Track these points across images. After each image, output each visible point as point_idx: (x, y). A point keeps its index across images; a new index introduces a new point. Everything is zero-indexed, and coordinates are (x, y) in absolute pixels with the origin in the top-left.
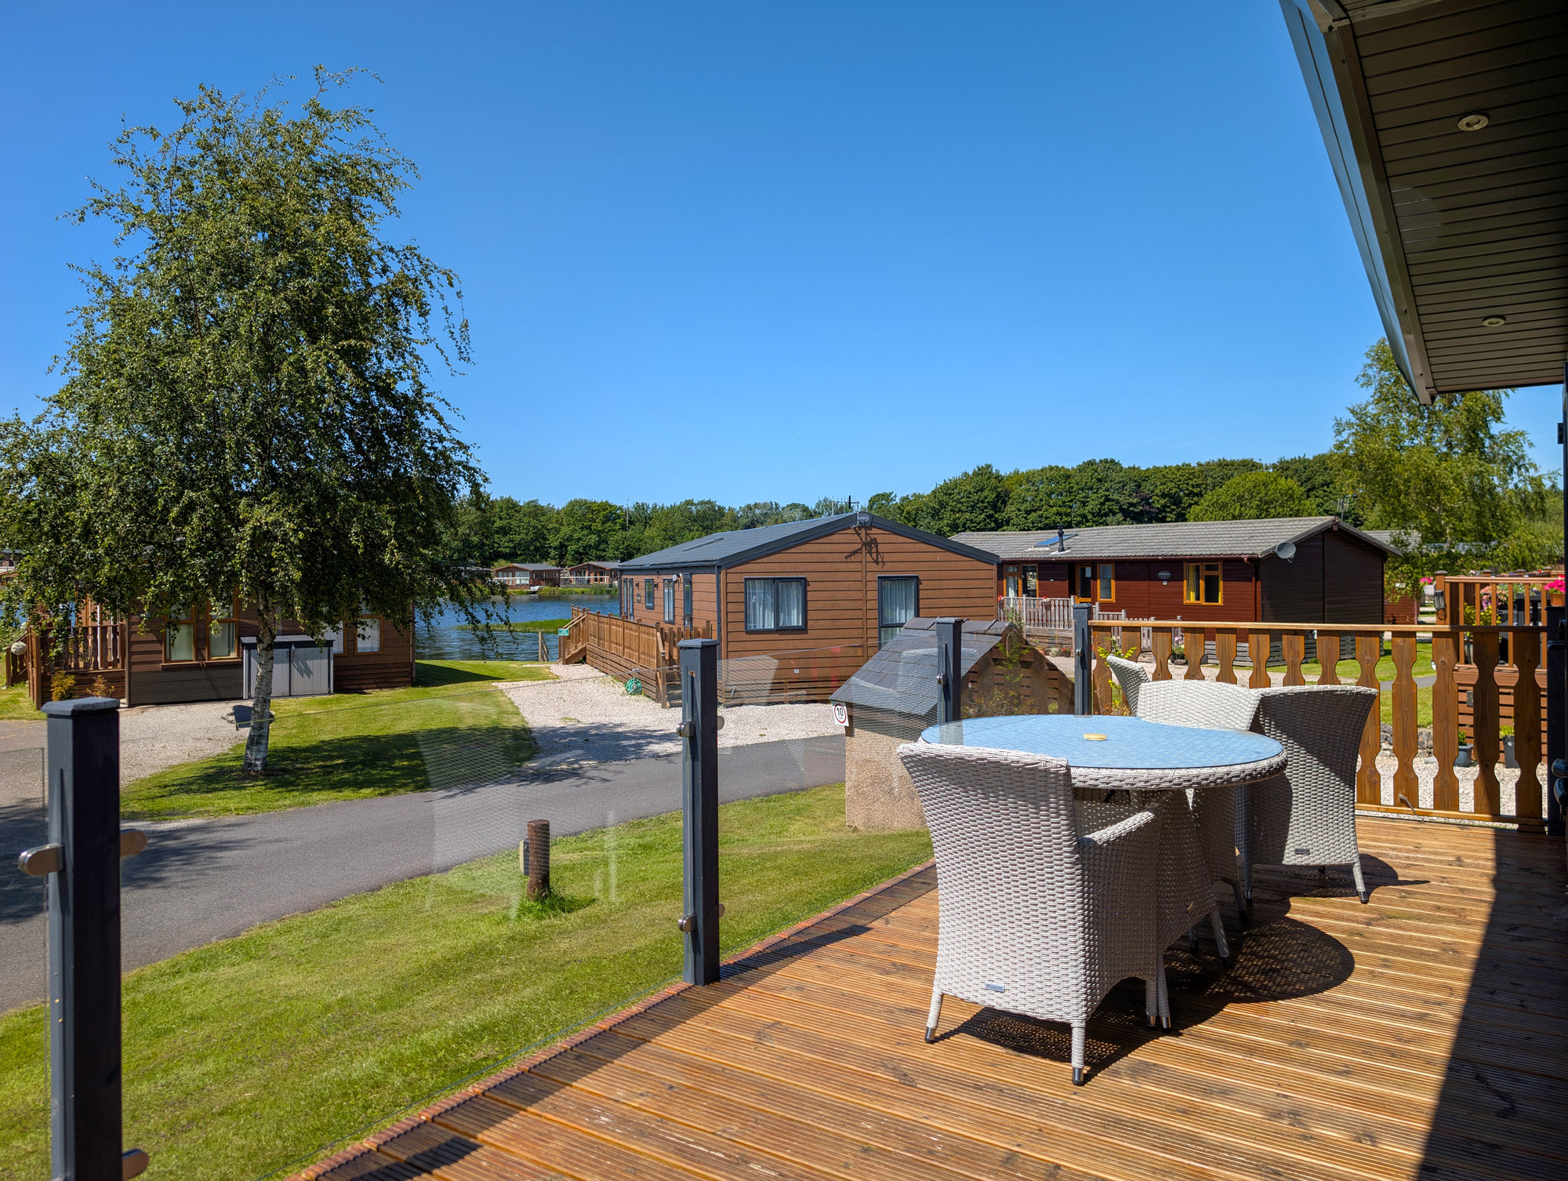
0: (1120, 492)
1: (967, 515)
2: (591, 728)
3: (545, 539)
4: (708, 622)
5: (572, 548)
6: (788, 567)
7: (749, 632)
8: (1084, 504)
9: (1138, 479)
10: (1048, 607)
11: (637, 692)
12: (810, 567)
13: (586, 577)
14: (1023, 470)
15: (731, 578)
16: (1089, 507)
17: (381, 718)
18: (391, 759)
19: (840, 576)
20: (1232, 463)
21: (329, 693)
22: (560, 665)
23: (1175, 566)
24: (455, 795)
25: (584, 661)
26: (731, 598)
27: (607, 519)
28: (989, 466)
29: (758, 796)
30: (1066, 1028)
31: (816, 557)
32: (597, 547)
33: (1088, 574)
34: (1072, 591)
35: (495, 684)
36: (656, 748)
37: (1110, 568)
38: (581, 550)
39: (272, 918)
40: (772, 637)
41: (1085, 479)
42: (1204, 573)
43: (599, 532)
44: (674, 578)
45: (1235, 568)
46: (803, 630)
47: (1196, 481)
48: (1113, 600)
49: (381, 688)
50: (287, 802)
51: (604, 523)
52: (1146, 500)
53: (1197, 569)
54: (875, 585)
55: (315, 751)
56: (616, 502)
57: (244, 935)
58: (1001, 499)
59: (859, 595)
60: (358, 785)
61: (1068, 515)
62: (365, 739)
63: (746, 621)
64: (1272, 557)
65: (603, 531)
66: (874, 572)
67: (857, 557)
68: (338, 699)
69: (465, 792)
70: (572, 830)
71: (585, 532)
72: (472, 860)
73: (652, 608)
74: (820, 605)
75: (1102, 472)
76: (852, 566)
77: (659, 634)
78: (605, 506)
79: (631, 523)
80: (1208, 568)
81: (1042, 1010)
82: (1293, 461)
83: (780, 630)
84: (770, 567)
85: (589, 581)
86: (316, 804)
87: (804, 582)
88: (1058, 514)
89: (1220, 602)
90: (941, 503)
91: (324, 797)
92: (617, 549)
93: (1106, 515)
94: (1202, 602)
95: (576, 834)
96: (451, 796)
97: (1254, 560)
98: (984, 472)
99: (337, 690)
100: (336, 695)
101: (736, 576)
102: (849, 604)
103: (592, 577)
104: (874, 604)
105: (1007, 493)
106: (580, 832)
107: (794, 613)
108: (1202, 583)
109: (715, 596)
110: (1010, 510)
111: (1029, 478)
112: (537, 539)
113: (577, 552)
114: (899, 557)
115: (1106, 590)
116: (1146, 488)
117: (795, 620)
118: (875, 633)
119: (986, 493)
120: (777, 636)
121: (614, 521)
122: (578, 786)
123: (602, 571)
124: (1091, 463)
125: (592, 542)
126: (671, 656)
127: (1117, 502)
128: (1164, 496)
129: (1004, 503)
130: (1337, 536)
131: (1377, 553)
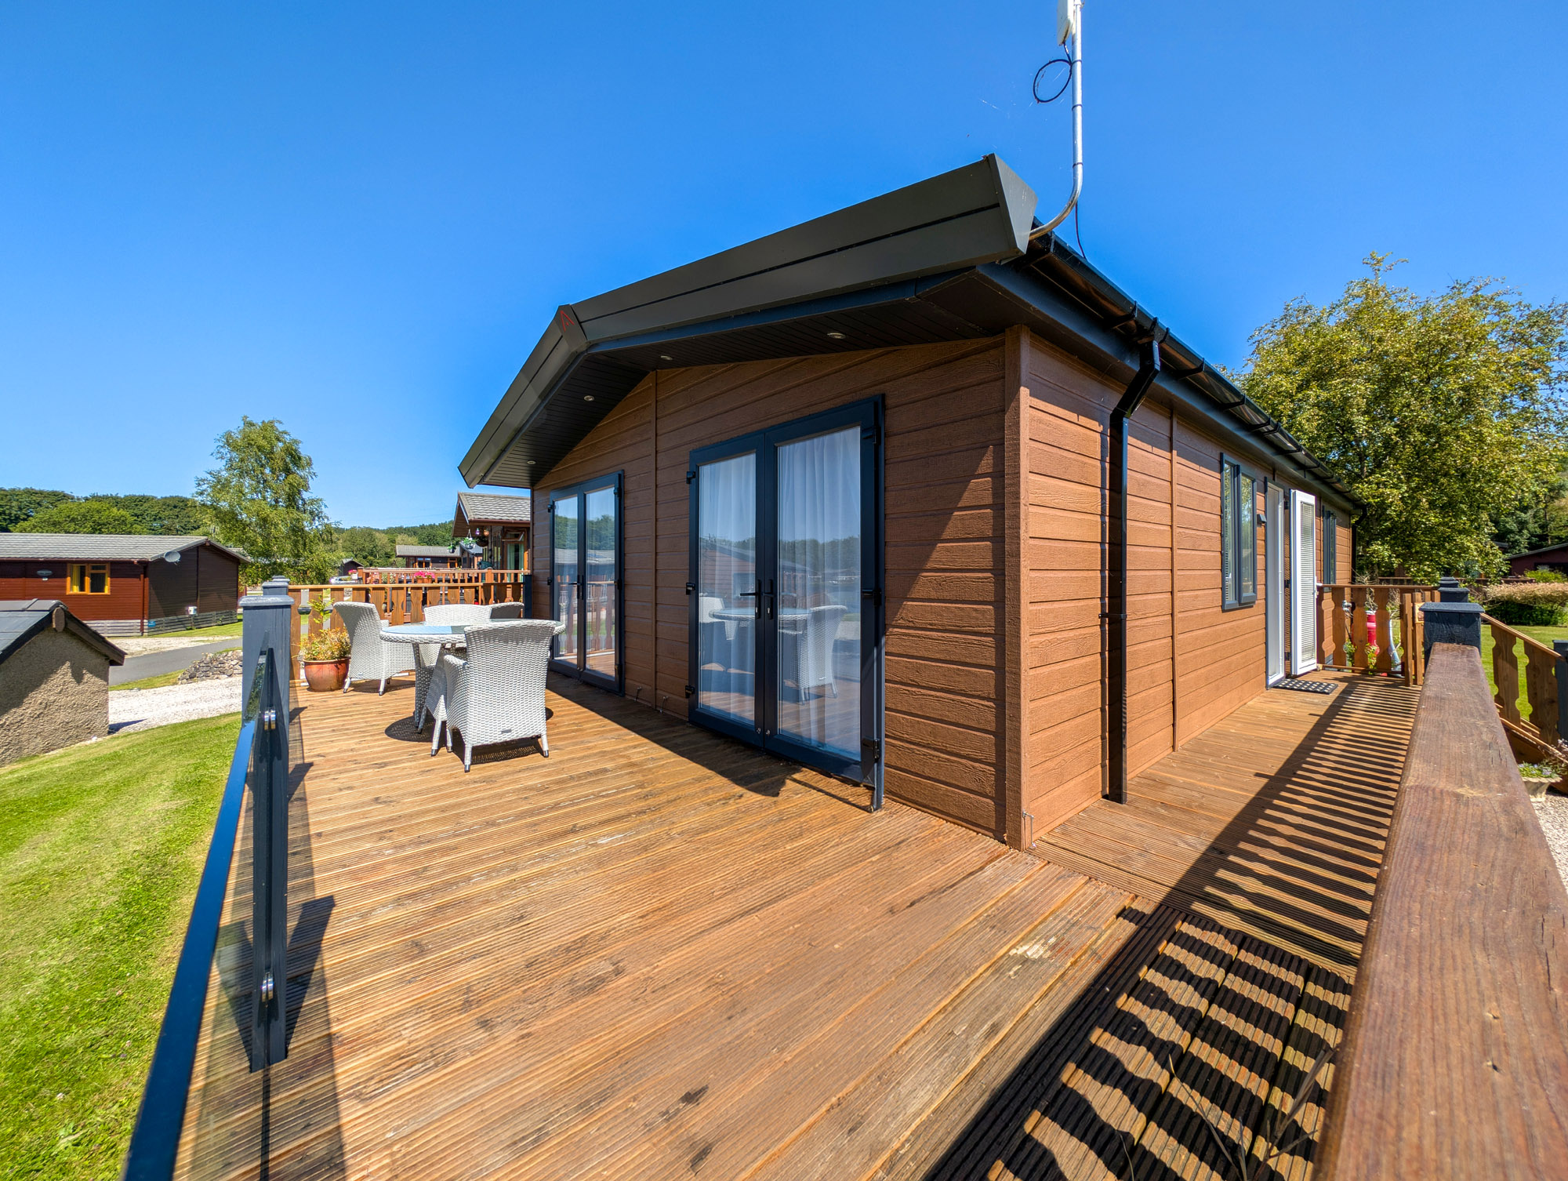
23: (58, 568)
42: (89, 571)
45: (122, 568)
53: (83, 569)
64: (160, 562)
80: (94, 568)
89: (107, 591)
94: (88, 591)
97: (141, 563)
108: (88, 580)
130: (208, 549)
131: (235, 561)
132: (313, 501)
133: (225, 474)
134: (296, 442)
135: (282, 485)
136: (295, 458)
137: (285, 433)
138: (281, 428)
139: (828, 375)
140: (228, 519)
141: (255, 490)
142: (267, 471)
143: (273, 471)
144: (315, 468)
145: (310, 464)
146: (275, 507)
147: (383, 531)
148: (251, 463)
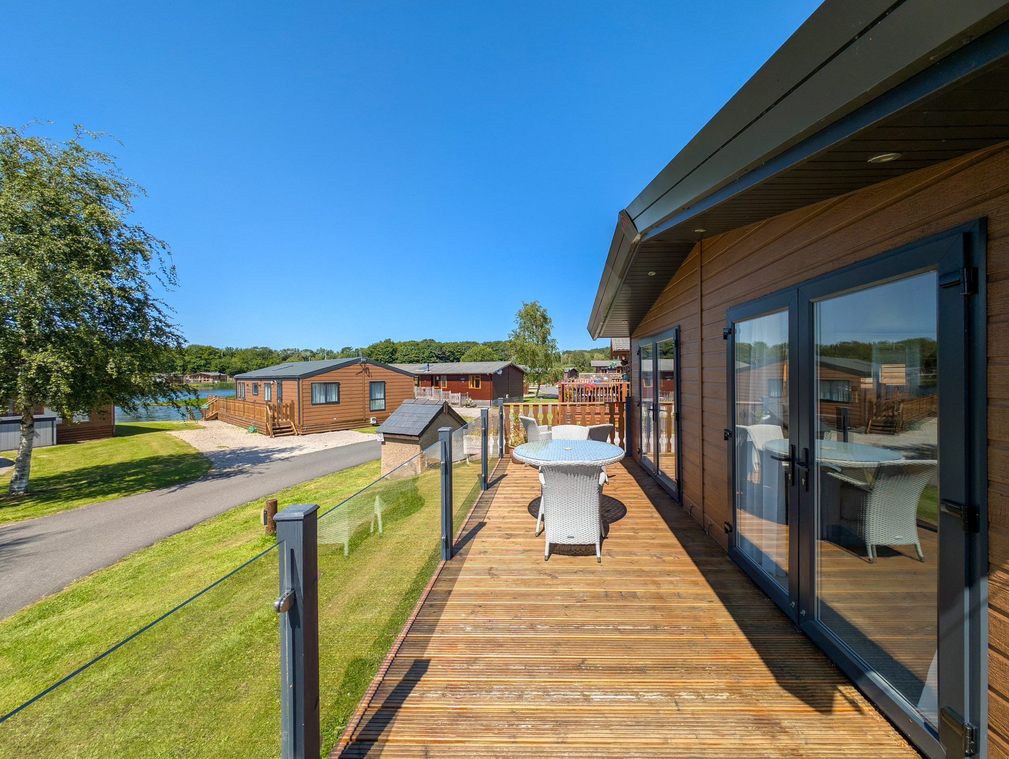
0: (435, 350)
1: (382, 356)
2: (237, 450)
3: (174, 362)
4: (292, 401)
5: (190, 366)
6: (331, 378)
7: (313, 404)
8: (423, 353)
9: (441, 346)
10: (424, 390)
11: (254, 431)
12: (341, 378)
13: (199, 379)
14: (402, 341)
15: (305, 383)
16: (425, 355)
17: (99, 455)
18: (122, 477)
19: (353, 381)
20: (470, 342)
21: (53, 445)
22: (203, 421)
23: (466, 376)
24: (175, 490)
25: (217, 418)
26: (304, 391)
27: (210, 354)
28: (390, 339)
29: (338, 471)
30: (594, 545)
31: (343, 374)
32: (205, 366)
33: (438, 378)
34: (432, 385)
35: (168, 432)
36: (277, 456)
37: (445, 377)
38: (196, 367)
39: (83, 575)
40: (323, 406)
41: (423, 345)
42: (475, 379)
43: (206, 360)
44: (272, 382)
45: (485, 377)
46: (338, 402)
47: (459, 348)
48: (446, 387)
49: (90, 440)
50: (54, 509)
51: (209, 355)
52: (444, 353)
53: (473, 377)
54: (368, 385)
55: (61, 477)
56: (215, 346)
57: (66, 590)
58: (395, 351)
59: (361, 388)
60: (105, 493)
61: (418, 357)
62: (98, 467)
63: (312, 400)
64: (496, 374)
65: (208, 359)
66: (368, 380)
67: (361, 374)
68: (60, 448)
69: (181, 488)
70: (254, 498)
71: (198, 359)
72: (204, 520)
73: (257, 395)
74: (345, 393)
75: (429, 343)
76: (359, 378)
77: (268, 407)
78: (209, 348)
79: (224, 355)
80: (476, 377)
81: (586, 541)
82: (488, 343)
83: (327, 403)
84: (323, 378)
85: (201, 381)
86: (77, 507)
87: (338, 384)
88: (415, 357)
89: (480, 388)
90: (371, 352)
91: (82, 503)
92: (216, 367)
93: (431, 357)
94: (475, 388)
95: (256, 500)
96: (173, 491)
97: (490, 374)
98: (388, 341)
99: (58, 443)
100: (58, 446)
101: (307, 382)
102: (357, 392)
103: (203, 379)
104: (368, 392)
105: (397, 349)
106: (259, 499)
107: (334, 396)
108: (475, 382)
109: (297, 391)
110: (398, 355)
111: (404, 344)
112: (169, 362)
113: (194, 368)
114: (378, 374)
115: (444, 384)
116: (444, 349)
117: (334, 398)
118: (368, 402)
119: (389, 349)
120: (326, 406)
121: (215, 355)
122: (248, 477)
123: (208, 377)
124: (426, 340)
125: (202, 364)
126: (274, 416)
127: (434, 353)
128: (449, 352)
129: (396, 352)
130: (512, 367)
131: (522, 372)
132: (553, 340)
133: (518, 331)
134: (545, 311)
135: (539, 332)
136: (545, 319)
137: (540, 307)
138: (538, 305)
139: (883, 208)
140: (521, 351)
141: (530, 337)
142: (534, 327)
143: (536, 326)
144: (553, 323)
145: (550, 322)
146: (537, 345)
147: (588, 352)
148: (528, 324)
